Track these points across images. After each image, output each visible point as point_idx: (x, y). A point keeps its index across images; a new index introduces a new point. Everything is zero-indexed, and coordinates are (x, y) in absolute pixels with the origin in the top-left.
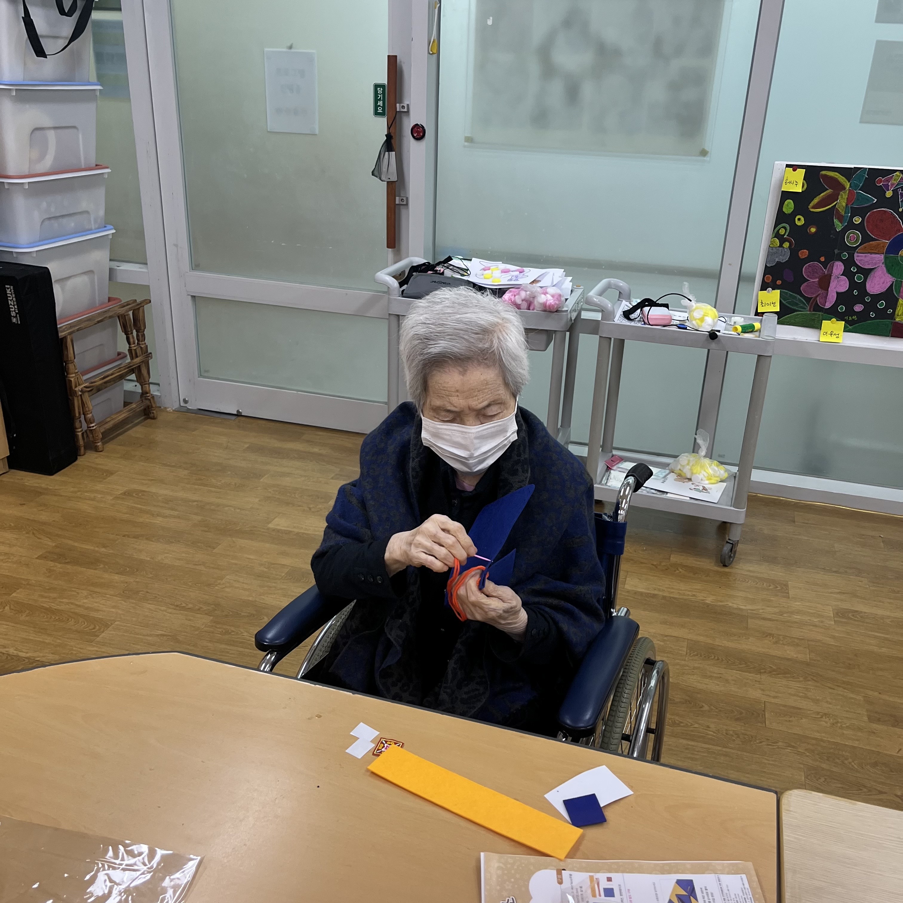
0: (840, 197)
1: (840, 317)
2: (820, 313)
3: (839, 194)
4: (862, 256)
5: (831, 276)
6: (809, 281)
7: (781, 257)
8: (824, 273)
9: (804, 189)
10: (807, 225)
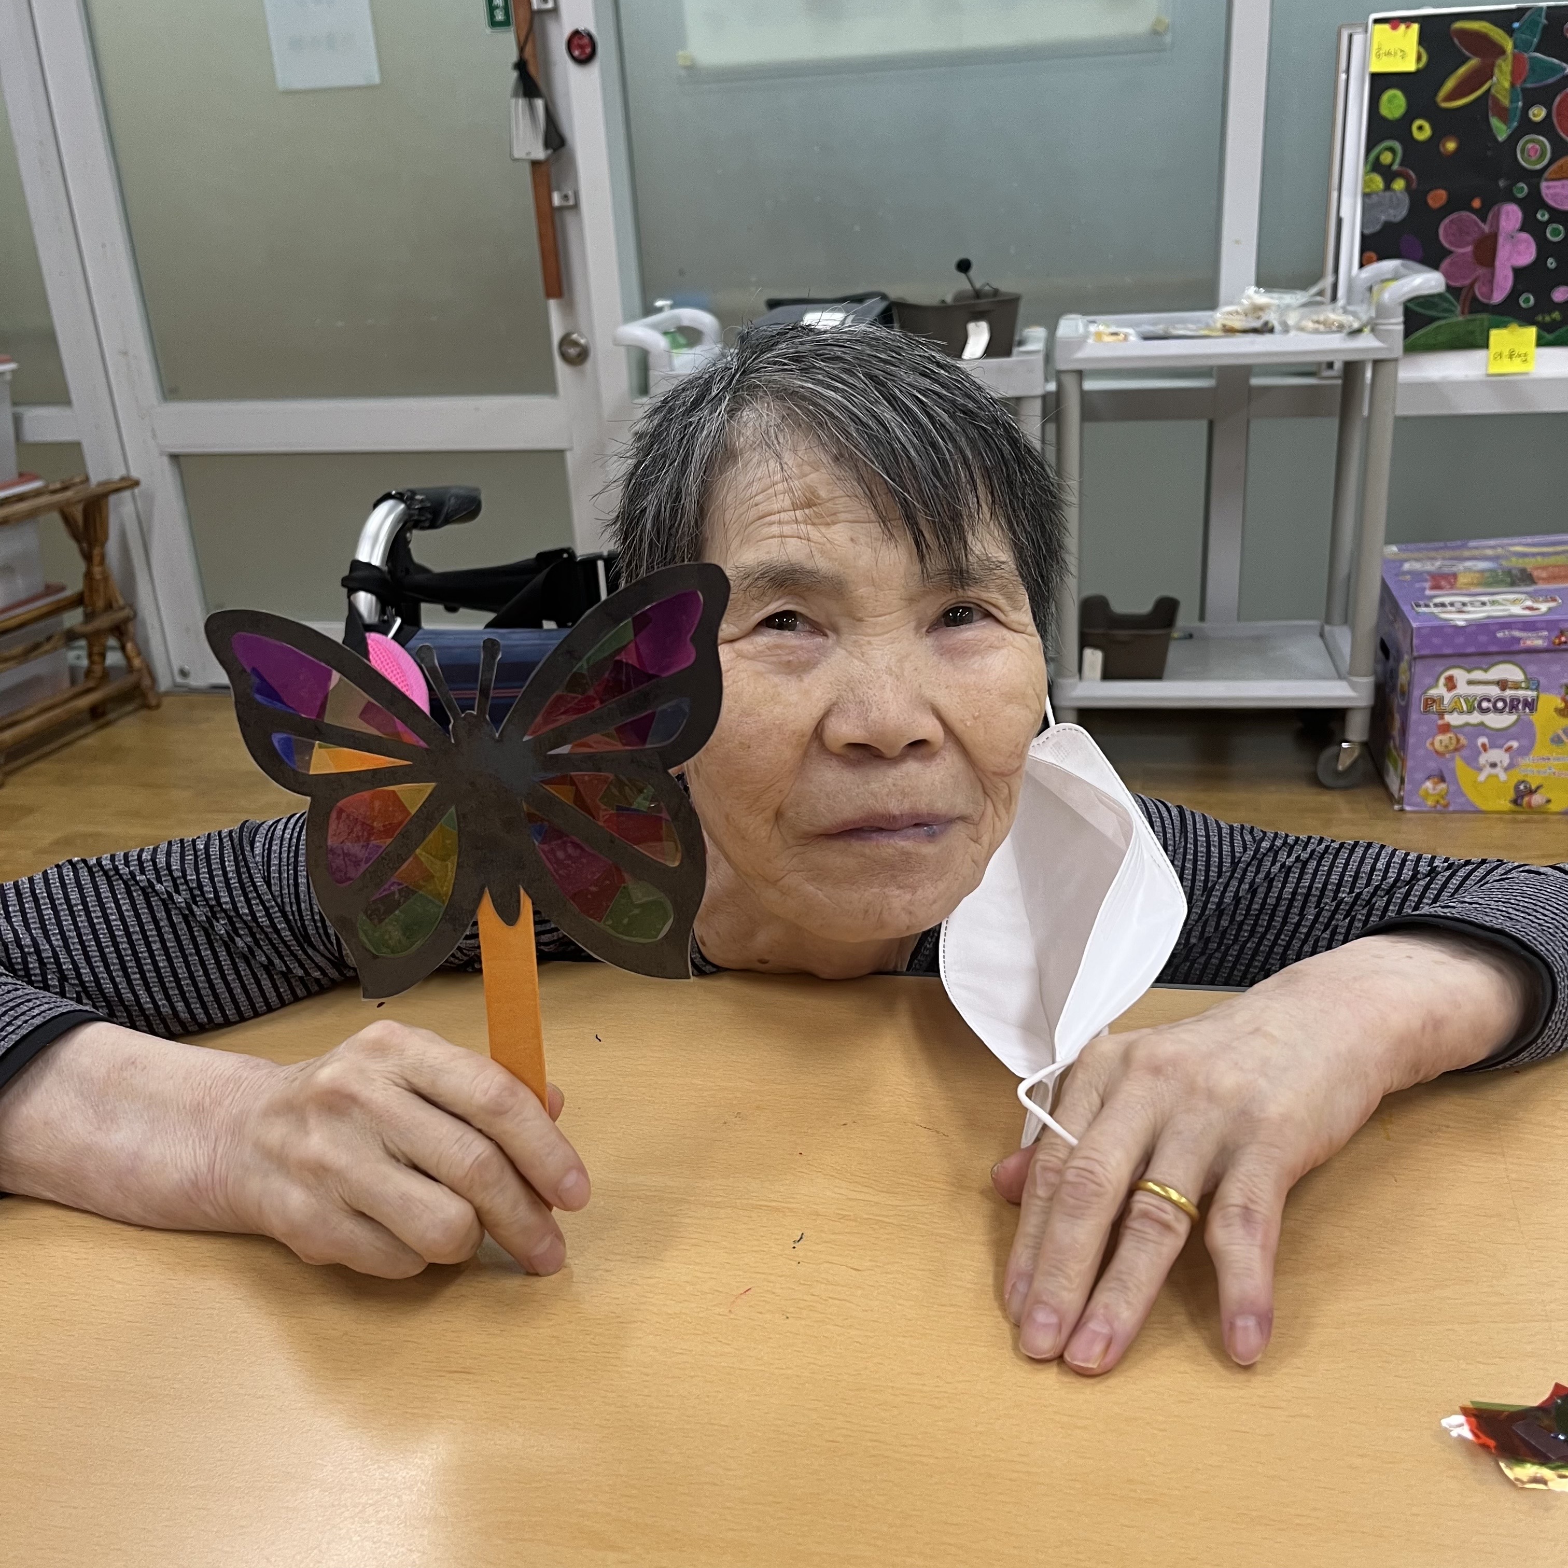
0: (1496, 71)
1: (1526, 319)
2: (1485, 316)
3: (1492, 66)
4: (1555, 187)
5: (1497, 235)
7: (1391, 211)
8: (1483, 232)
9: (1422, 64)
10: (1436, 139)
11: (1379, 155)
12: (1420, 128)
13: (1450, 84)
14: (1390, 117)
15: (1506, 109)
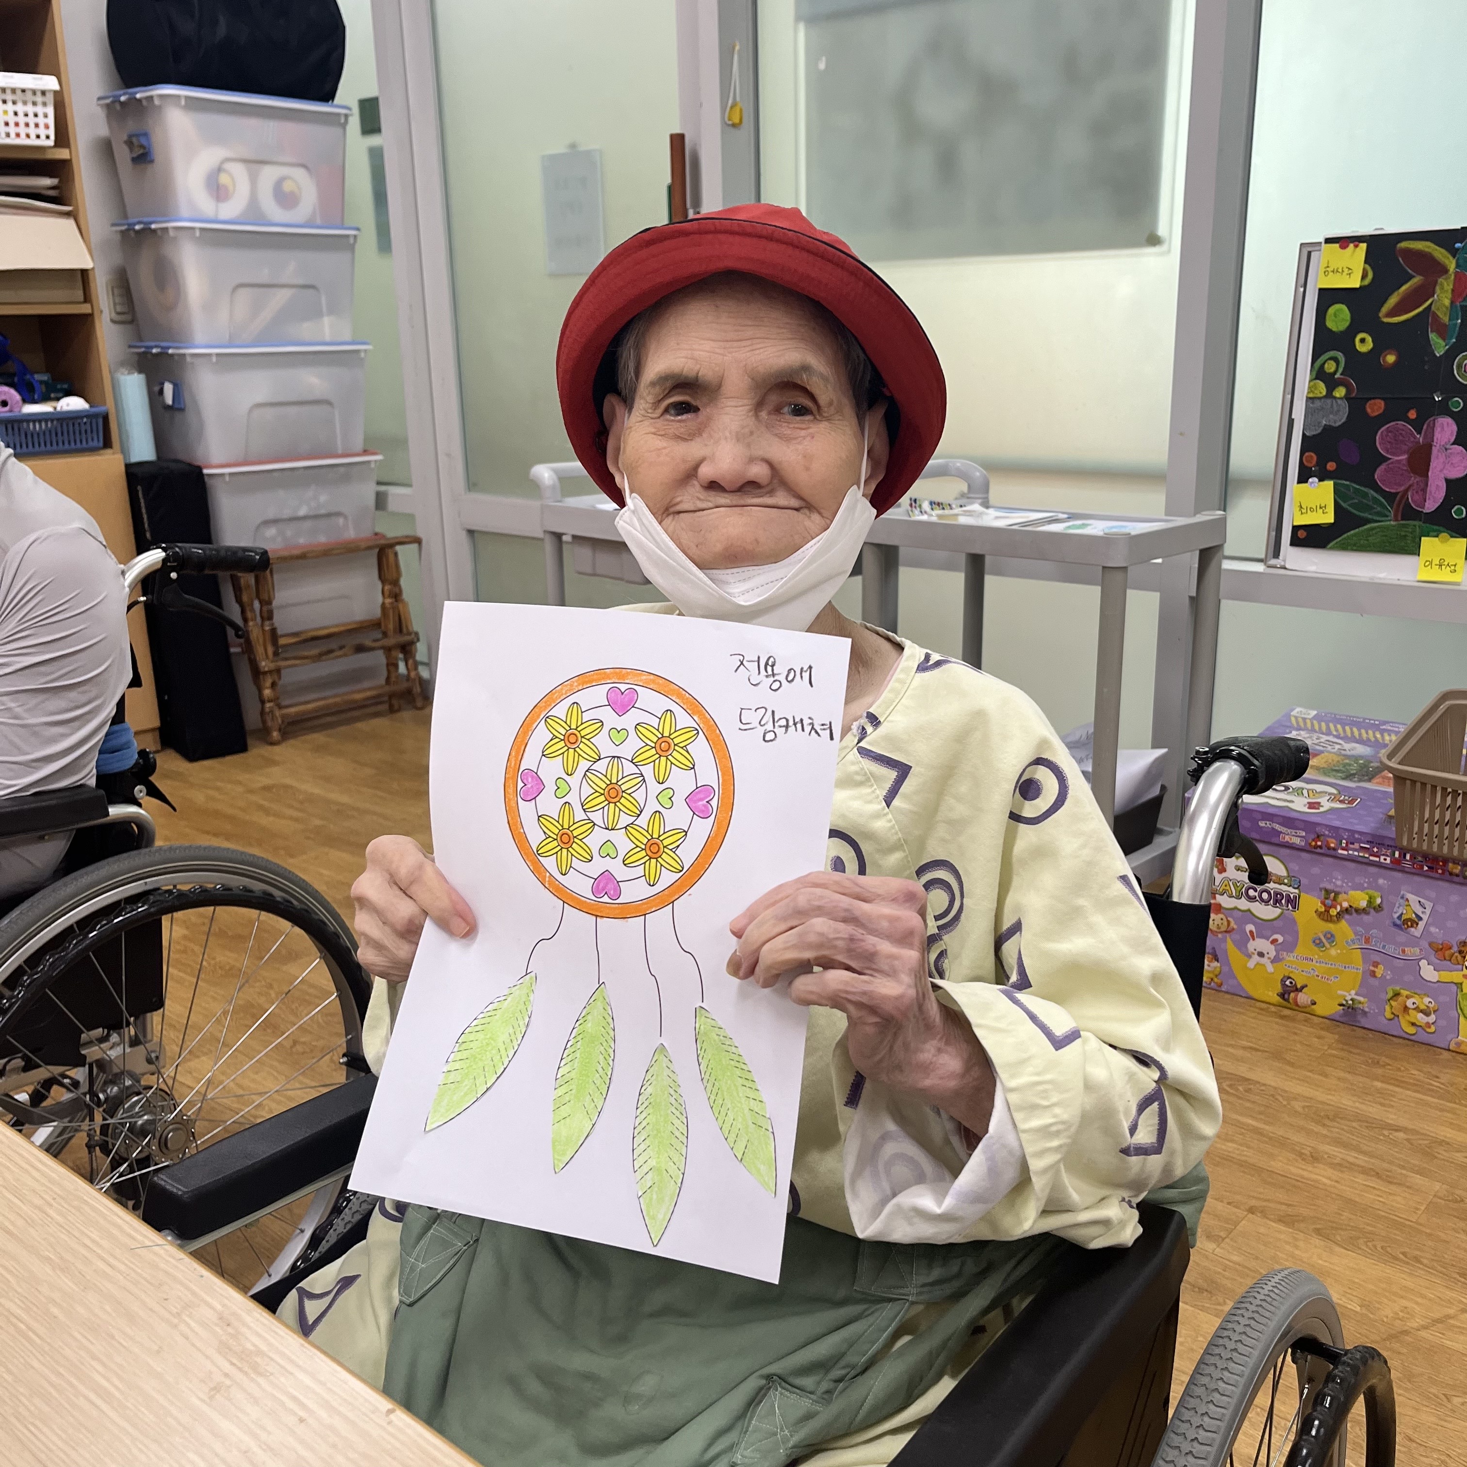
0: (1438, 288)
1: (1457, 530)
2: (1417, 523)
3: (1435, 283)
5: (1431, 446)
6: (1390, 461)
7: (1331, 416)
8: (1418, 442)
9: (1367, 282)
10: (1377, 351)
11: (1324, 363)
12: (1363, 341)
13: (1393, 300)
14: (1334, 329)
15: (1445, 325)
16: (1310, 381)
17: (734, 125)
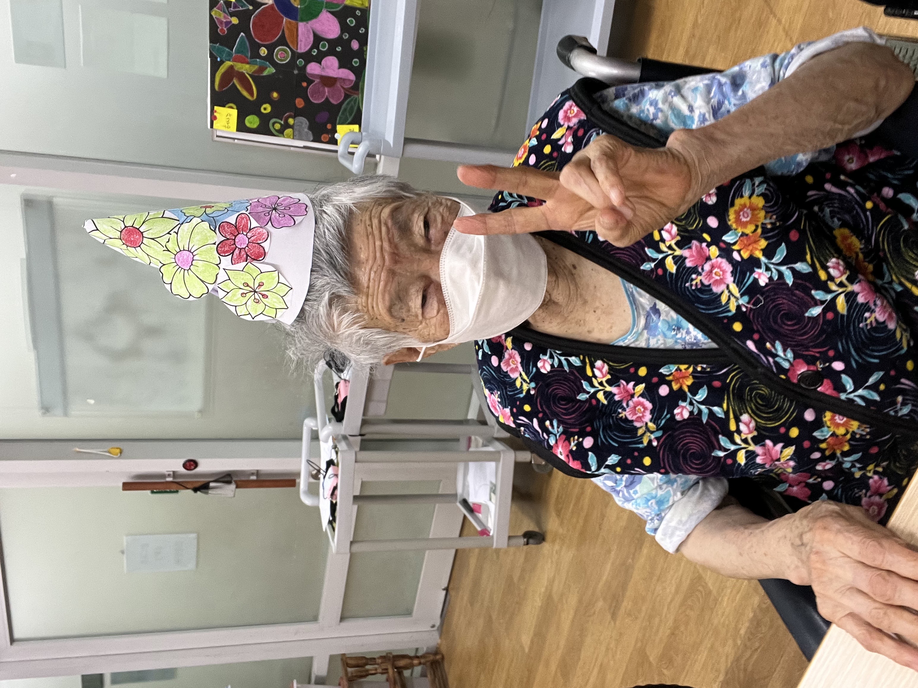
0: (241, 71)
1: (363, 64)
3: (238, 72)
4: (301, 46)
5: (321, 76)
6: (328, 96)
7: (303, 126)
8: (319, 83)
9: (235, 107)
10: (270, 101)
11: (275, 129)
12: (265, 109)
13: (245, 93)
14: (258, 123)
15: (260, 67)
16: (284, 137)
17: (121, 453)
